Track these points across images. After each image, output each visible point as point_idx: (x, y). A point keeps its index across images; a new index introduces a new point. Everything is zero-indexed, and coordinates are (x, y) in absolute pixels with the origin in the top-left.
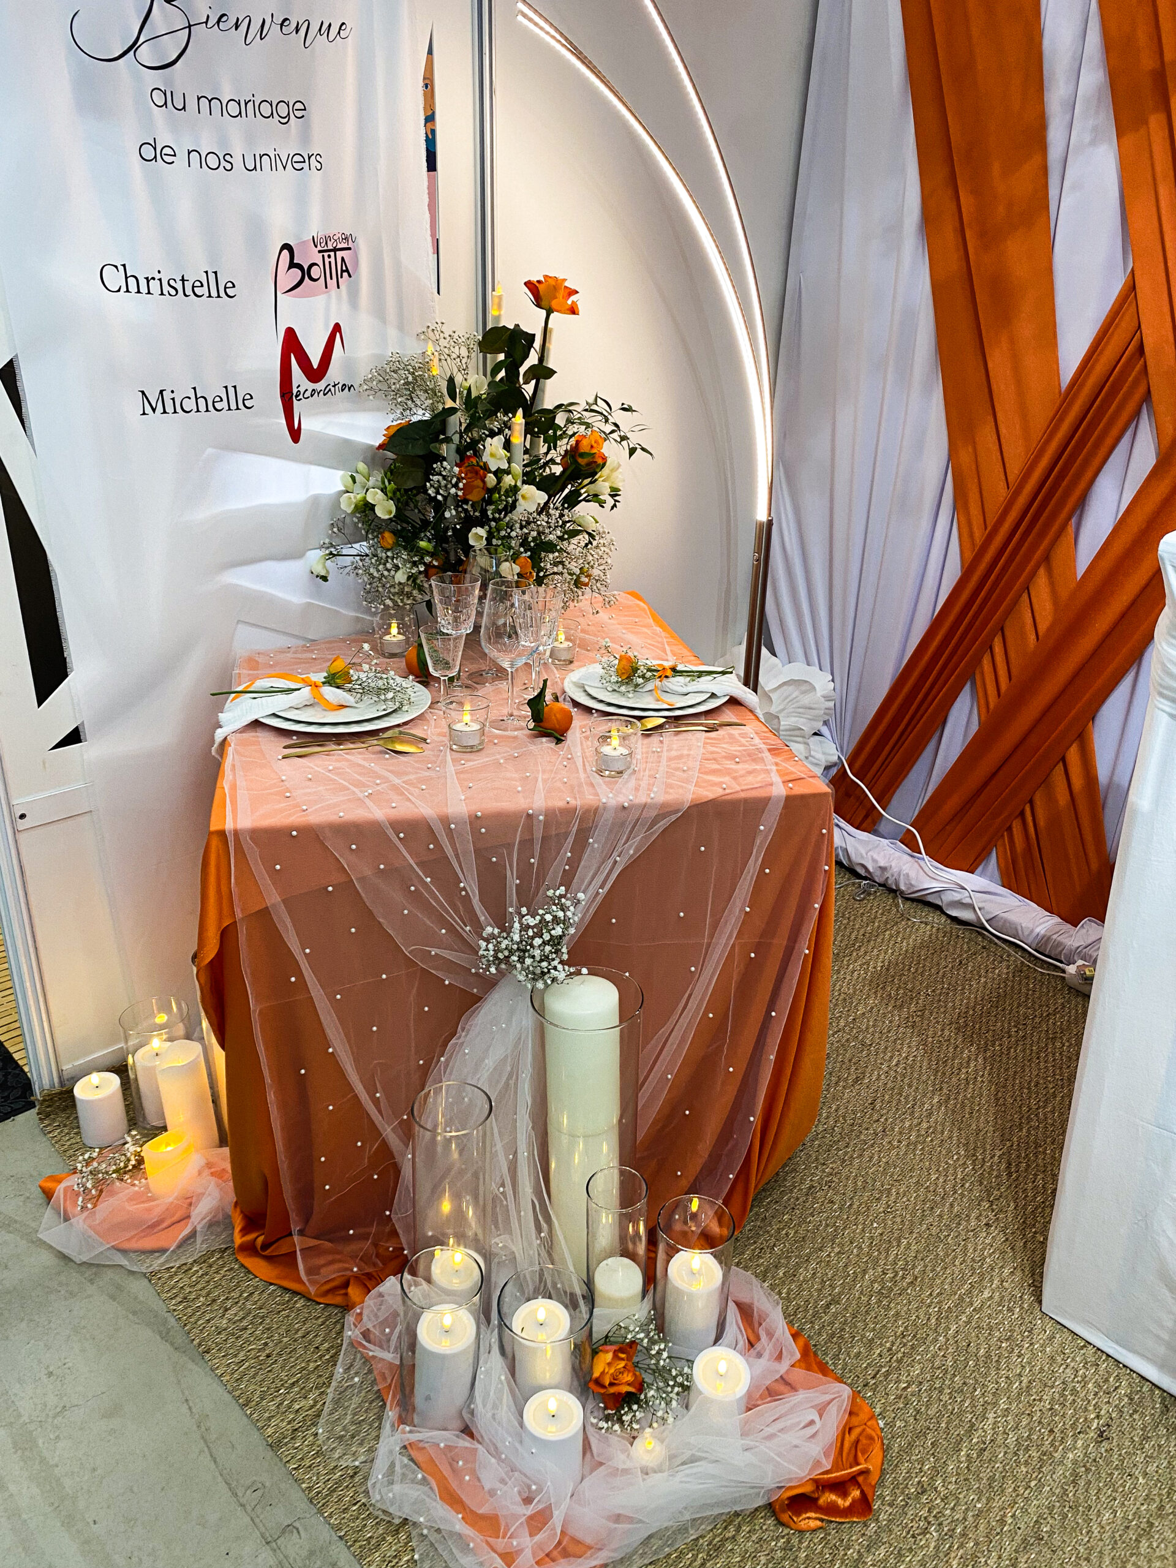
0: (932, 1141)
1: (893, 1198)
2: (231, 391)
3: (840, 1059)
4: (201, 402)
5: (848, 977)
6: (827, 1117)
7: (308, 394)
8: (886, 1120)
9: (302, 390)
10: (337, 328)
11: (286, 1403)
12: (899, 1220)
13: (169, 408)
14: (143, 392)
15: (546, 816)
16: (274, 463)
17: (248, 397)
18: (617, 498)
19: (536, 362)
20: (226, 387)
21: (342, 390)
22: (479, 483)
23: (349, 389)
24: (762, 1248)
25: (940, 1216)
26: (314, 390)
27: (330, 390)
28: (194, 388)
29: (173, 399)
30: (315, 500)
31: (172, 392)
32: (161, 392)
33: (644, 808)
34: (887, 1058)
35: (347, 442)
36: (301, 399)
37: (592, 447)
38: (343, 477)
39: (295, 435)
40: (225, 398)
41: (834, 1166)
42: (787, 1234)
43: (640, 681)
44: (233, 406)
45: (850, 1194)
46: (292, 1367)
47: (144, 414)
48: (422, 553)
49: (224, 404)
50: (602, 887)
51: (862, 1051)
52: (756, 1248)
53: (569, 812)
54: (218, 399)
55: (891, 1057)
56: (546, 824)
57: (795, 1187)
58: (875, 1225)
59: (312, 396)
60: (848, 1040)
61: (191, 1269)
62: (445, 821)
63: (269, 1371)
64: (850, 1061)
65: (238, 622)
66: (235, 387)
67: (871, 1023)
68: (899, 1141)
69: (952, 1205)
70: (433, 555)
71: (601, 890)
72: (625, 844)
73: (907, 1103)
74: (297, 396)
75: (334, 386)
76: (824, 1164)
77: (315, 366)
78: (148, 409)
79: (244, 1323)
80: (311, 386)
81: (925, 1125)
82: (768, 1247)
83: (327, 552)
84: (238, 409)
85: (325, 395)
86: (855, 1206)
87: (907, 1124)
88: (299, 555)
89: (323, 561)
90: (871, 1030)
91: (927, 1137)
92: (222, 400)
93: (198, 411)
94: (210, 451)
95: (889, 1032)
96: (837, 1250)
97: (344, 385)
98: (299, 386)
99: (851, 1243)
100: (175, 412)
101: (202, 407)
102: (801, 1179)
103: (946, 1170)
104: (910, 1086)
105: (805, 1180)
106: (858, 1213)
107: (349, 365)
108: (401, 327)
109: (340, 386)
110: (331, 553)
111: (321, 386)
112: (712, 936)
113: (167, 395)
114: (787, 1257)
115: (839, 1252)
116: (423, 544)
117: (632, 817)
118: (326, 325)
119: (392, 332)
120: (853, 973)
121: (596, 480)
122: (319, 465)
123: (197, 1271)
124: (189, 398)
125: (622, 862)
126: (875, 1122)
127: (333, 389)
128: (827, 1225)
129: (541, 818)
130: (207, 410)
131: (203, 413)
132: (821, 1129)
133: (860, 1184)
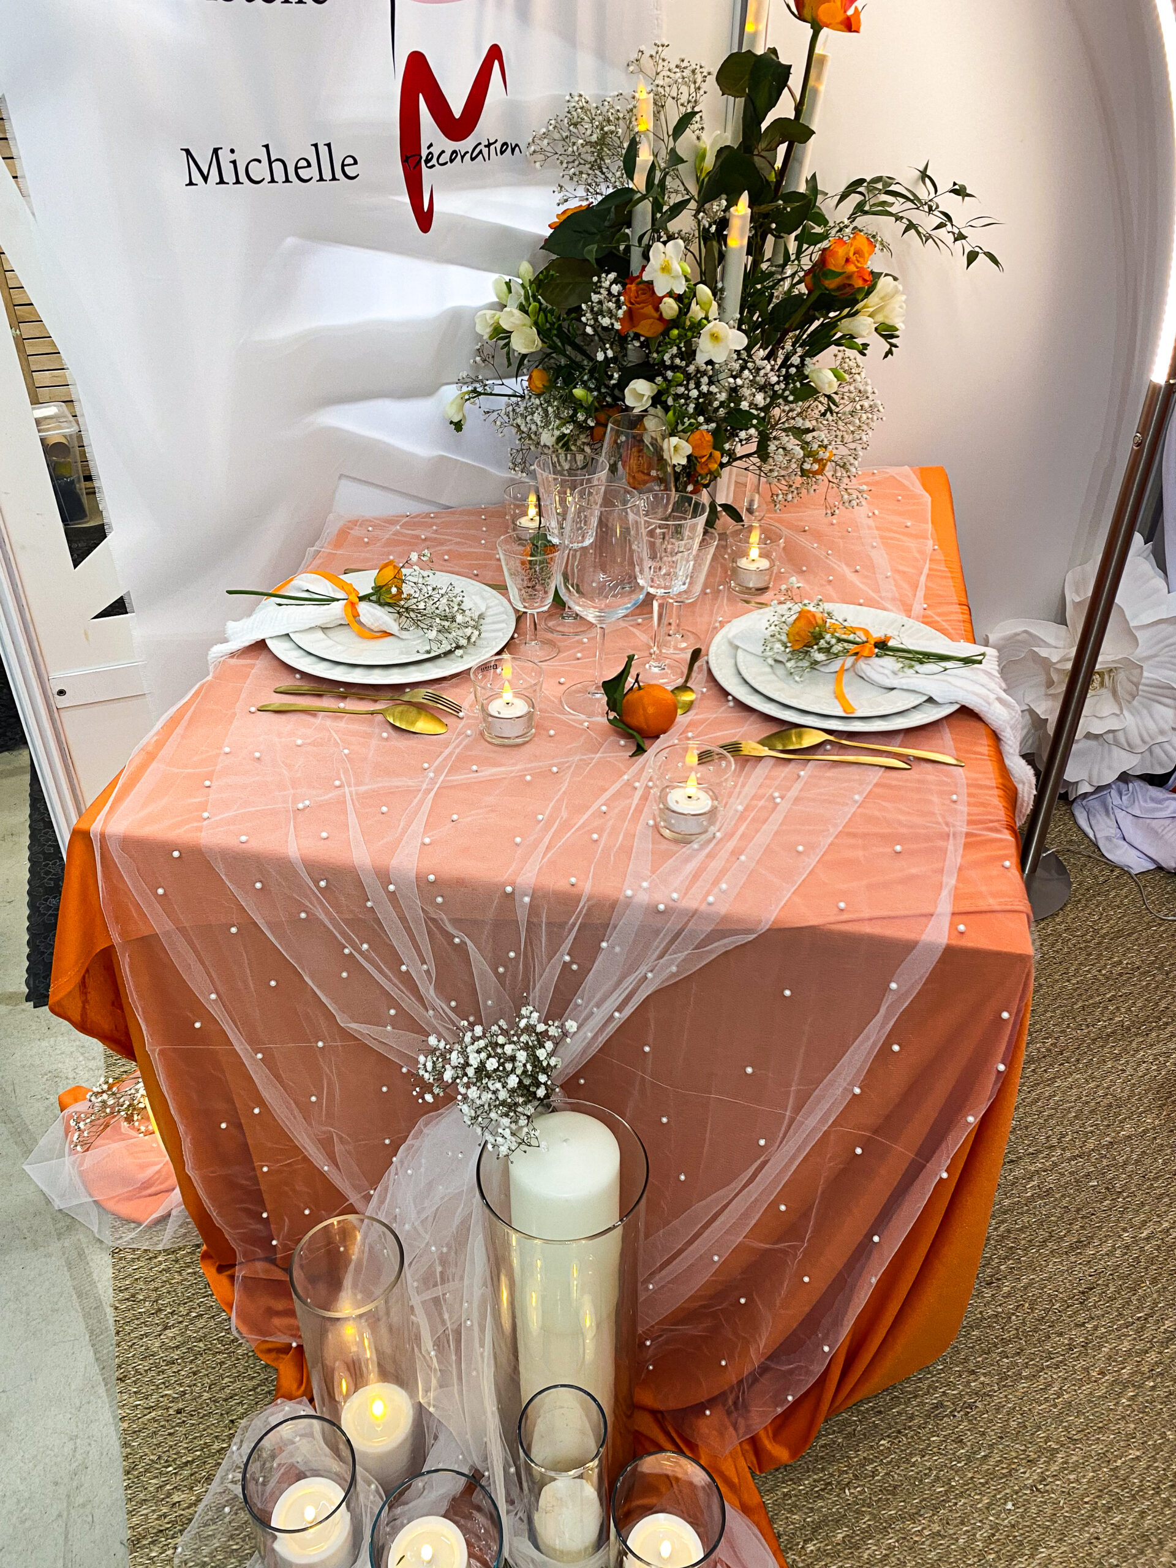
0: (1153, 1388)
1: (1054, 1468)
2: (324, 151)
3: (1064, 1203)
4: (278, 167)
5: (1130, 1070)
6: (1008, 1295)
7: (445, 158)
8: (1096, 1328)
9: (436, 151)
10: (495, 53)
11: (168, 1487)
12: (1049, 1510)
13: (229, 175)
14: (188, 152)
15: (533, 898)
16: (388, 263)
17: (350, 161)
18: (893, 341)
19: (792, 115)
20: (316, 146)
21: (502, 153)
22: (649, 310)
23: (513, 150)
24: (830, 1484)
25: (1117, 1527)
26: (454, 152)
27: (481, 152)
28: (267, 146)
29: (234, 162)
30: (456, 318)
31: (232, 151)
32: (216, 151)
33: (692, 916)
34: (1137, 1221)
35: (507, 234)
36: (433, 166)
37: (847, 260)
38: (496, 282)
39: (425, 220)
40: (314, 162)
41: (987, 1380)
42: (874, 1473)
43: (820, 657)
44: (327, 175)
45: (992, 1435)
46: (195, 1438)
47: (191, 183)
48: (577, 405)
49: (313, 171)
50: (619, 1009)
51: (1105, 1198)
52: (821, 1479)
53: (567, 901)
54: (303, 163)
55: (1144, 1223)
56: (533, 909)
57: (916, 1397)
58: (1009, 1506)
59: (452, 161)
60: (1088, 1175)
61: (156, 1257)
62: (384, 877)
63: (170, 1434)
64: (1078, 1210)
65: (341, 476)
66: (329, 145)
67: (1134, 1156)
68: (1102, 1373)
69: (1143, 1514)
70: (589, 411)
71: (617, 1014)
72: (661, 957)
73: (1139, 1309)
74: (427, 161)
75: (488, 146)
76: (973, 1372)
77: (457, 115)
78: (197, 177)
79: (175, 1355)
80: (450, 146)
81: (1152, 1357)
82: (839, 1483)
83: (470, 388)
84: (334, 179)
85: (472, 159)
86: (992, 1462)
87: (1126, 1345)
88: (428, 391)
89: (459, 401)
90: (1129, 1168)
91: (1149, 1378)
92: (309, 165)
93: (273, 181)
94: (291, 241)
95: (1156, 1179)
96: (936, 1528)
97: (505, 144)
98: (431, 145)
99: (963, 1523)
100: (238, 182)
101: (279, 175)
102: (929, 1386)
103: (1157, 1448)
104: (1154, 1281)
105: (935, 1389)
106: (991, 1475)
107: (513, 113)
108: (601, 54)
109: (498, 145)
110: (474, 391)
111: (466, 145)
112: (798, 1109)
113: (225, 157)
114: (857, 1512)
115: (938, 1533)
116: (579, 392)
117: (673, 925)
118: (478, 48)
119: (586, 61)
120: (1139, 1065)
121: (857, 313)
122: (462, 265)
123: (160, 1263)
124: (259, 161)
125: (654, 983)
126: (1077, 1325)
127: (485, 151)
128: (937, 1479)
129: (527, 899)
130: (287, 180)
131: (280, 185)
132: (990, 1312)
133: (1013, 1424)
